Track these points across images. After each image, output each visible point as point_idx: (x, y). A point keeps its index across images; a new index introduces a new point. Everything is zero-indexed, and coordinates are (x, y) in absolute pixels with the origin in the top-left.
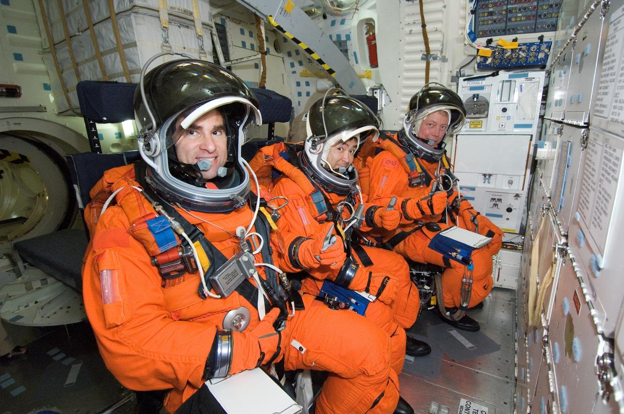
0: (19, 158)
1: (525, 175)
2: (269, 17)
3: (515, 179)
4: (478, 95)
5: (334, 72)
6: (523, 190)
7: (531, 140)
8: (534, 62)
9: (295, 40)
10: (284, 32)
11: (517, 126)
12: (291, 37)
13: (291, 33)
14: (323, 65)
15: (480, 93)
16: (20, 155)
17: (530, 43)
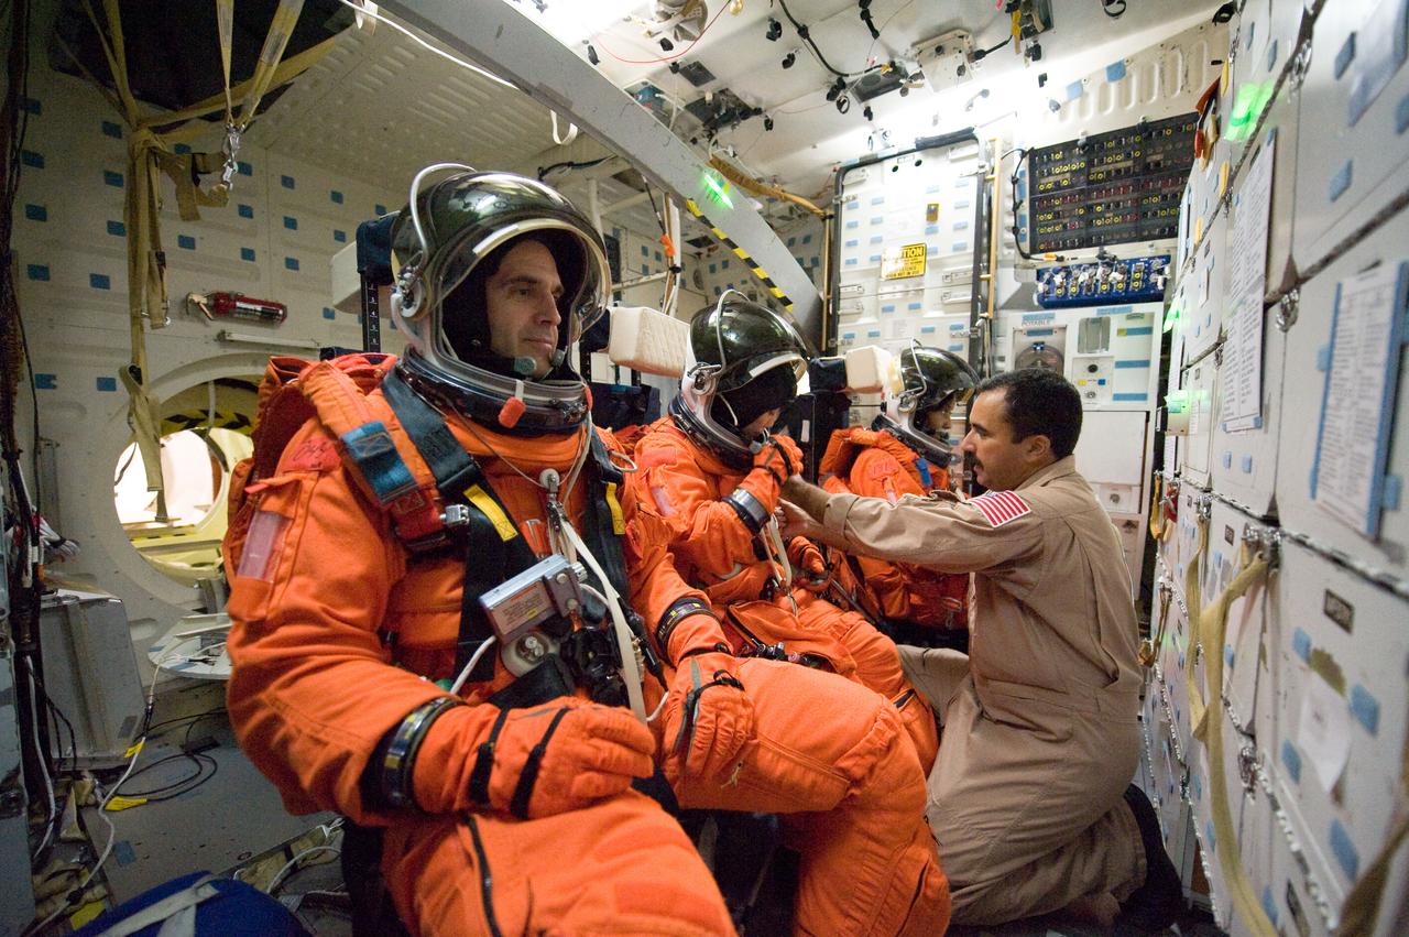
0: (236, 420)
1: (1142, 485)
2: (689, 202)
3: (1123, 494)
4: (1043, 343)
5: (790, 302)
6: (1140, 512)
7: (1147, 420)
8: (1141, 290)
9: (728, 242)
10: (712, 227)
11: (1117, 397)
12: (722, 237)
13: (723, 231)
14: (772, 289)
15: (1048, 340)
16: (238, 415)
17: (1131, 260)
